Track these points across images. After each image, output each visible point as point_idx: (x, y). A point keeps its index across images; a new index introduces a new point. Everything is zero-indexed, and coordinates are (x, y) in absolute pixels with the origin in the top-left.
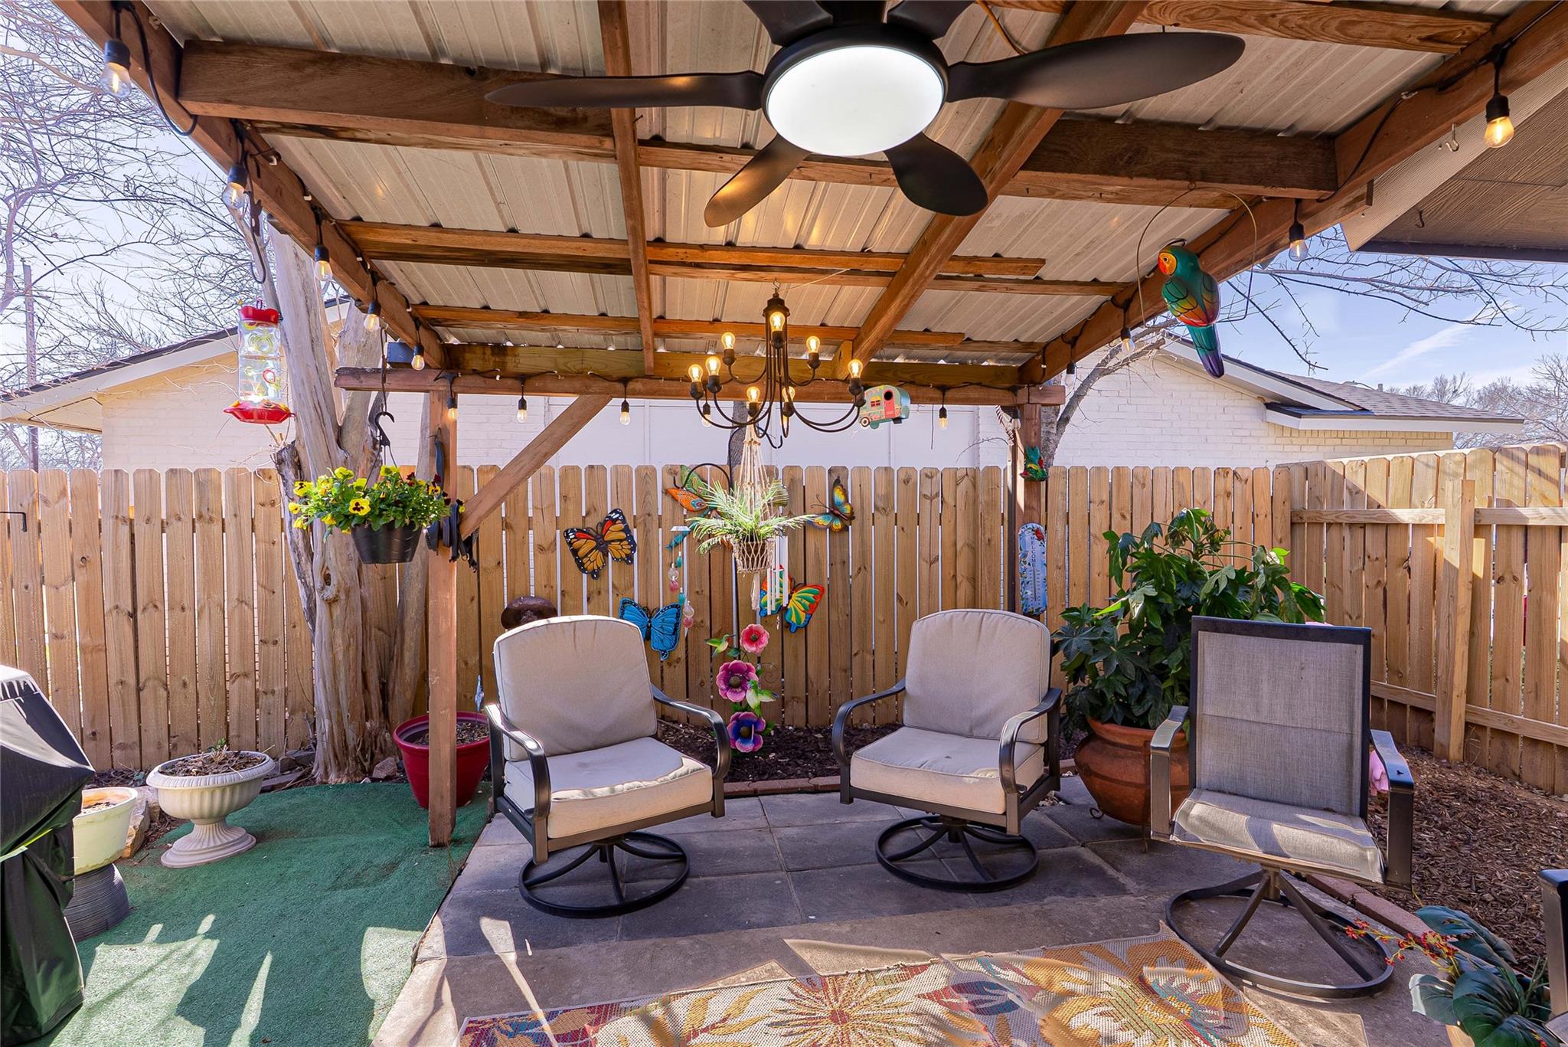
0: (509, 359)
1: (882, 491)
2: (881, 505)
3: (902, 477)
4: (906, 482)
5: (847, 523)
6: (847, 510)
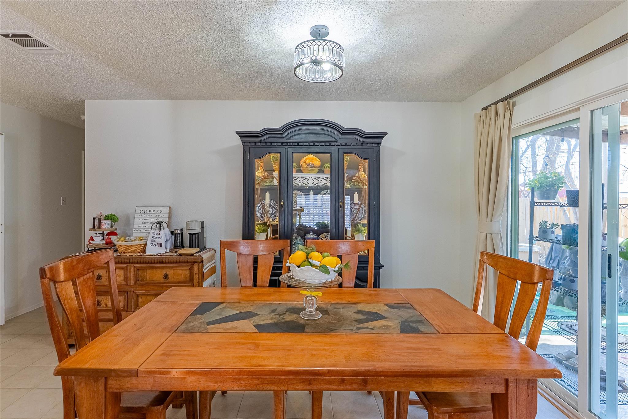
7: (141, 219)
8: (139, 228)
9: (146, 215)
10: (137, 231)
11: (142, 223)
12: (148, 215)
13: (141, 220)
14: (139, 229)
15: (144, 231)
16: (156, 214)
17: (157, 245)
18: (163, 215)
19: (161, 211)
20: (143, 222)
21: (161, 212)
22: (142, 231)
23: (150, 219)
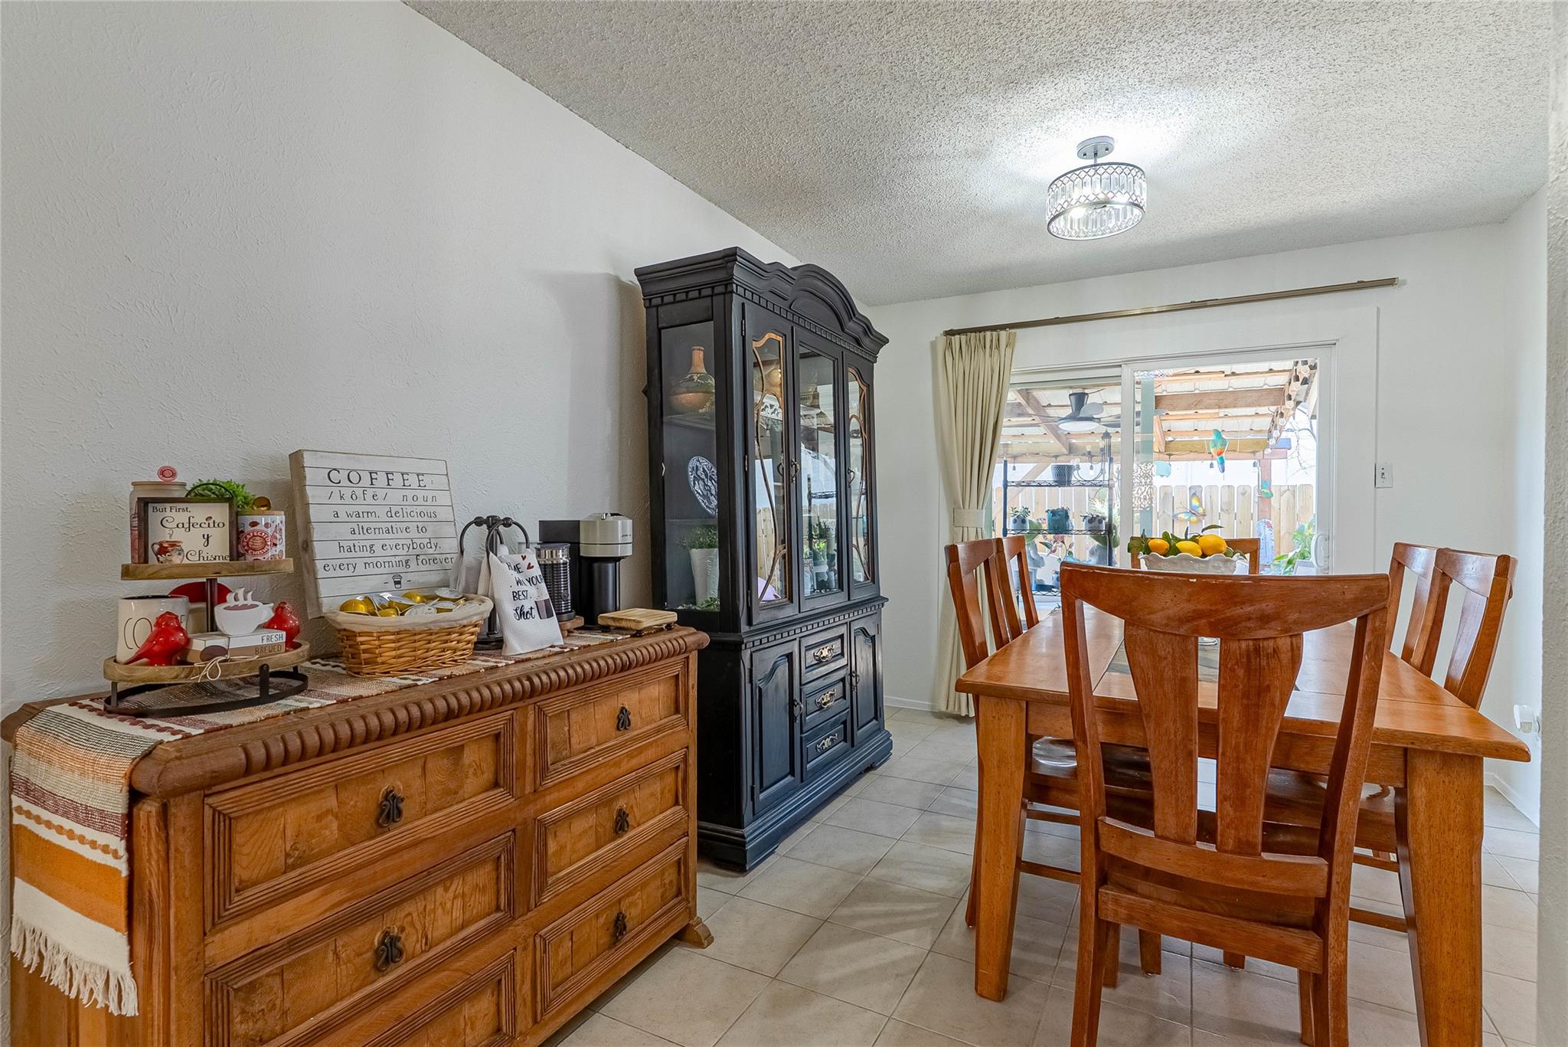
0: (1010, 449)
1: (1226, 500)
2: (1225, 508)
3: (1241, 490)
4: (1243, 494)
5: (1201, 518)
6: (1201, 510)
7: (342, 511)
8: (343, 555)
9: (359, 492)
10: (339, 573)
11: (353, 532)
12: (370, 492)
13: (343, 517)
14: (345, 562)
15: (371, 570)
16: (405, 492)
17: (535, 612)
18: (430, 494)
19: (421, 477)
20: (355, 526)
21: (422, 483)
22: (360, 569)
23: (381, 512)
